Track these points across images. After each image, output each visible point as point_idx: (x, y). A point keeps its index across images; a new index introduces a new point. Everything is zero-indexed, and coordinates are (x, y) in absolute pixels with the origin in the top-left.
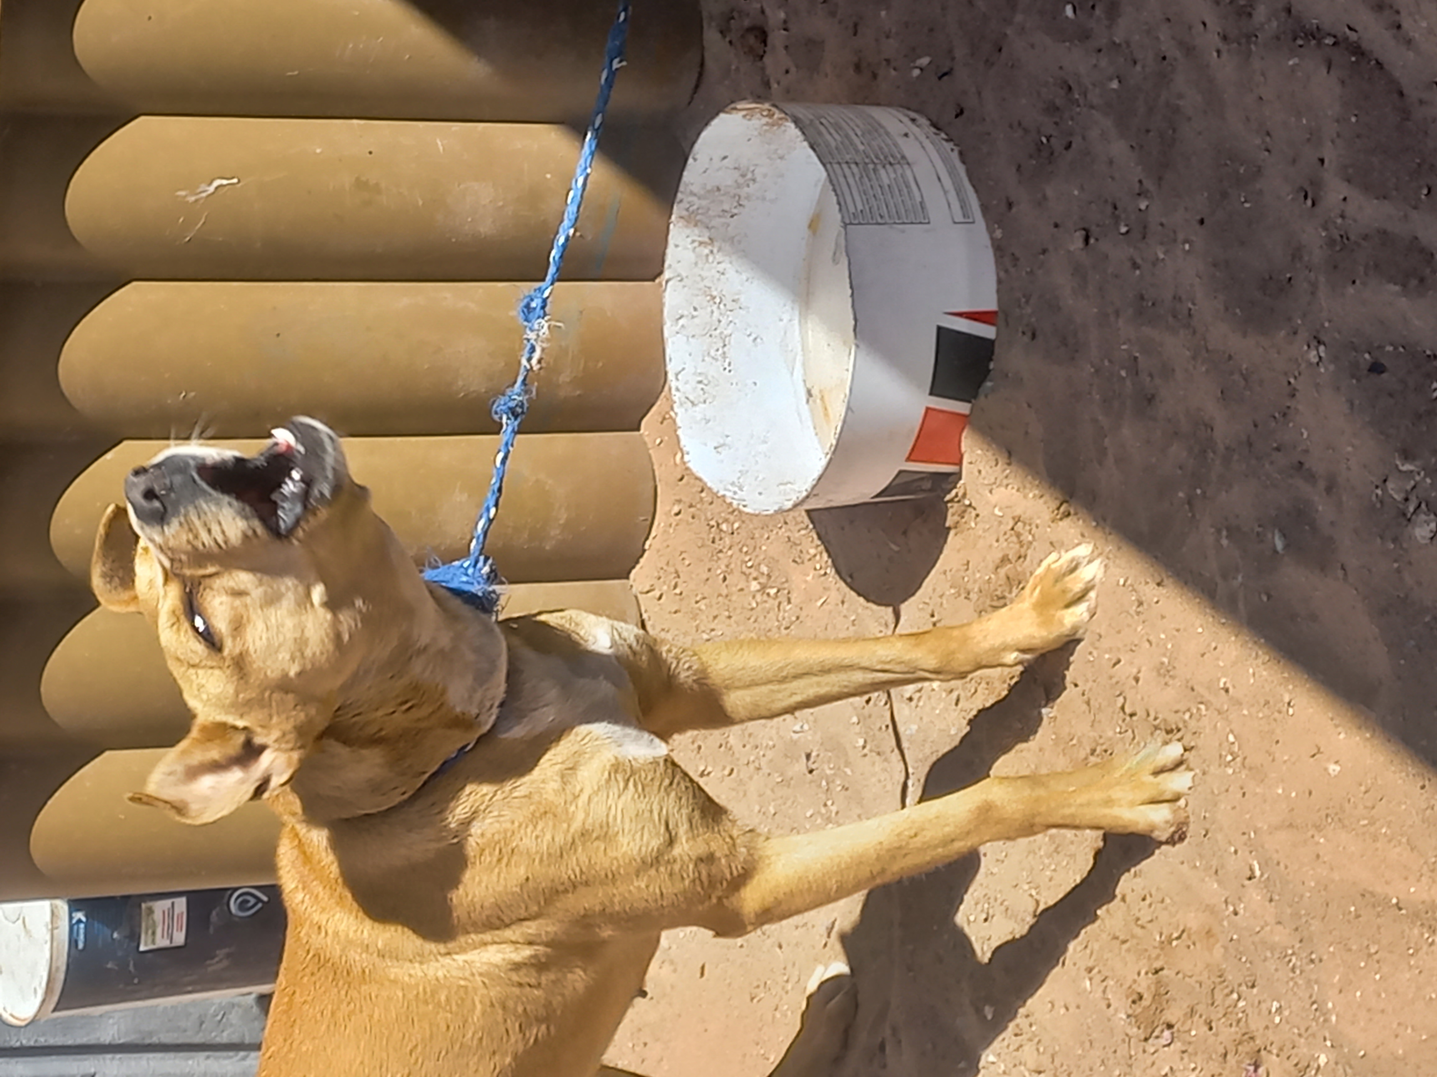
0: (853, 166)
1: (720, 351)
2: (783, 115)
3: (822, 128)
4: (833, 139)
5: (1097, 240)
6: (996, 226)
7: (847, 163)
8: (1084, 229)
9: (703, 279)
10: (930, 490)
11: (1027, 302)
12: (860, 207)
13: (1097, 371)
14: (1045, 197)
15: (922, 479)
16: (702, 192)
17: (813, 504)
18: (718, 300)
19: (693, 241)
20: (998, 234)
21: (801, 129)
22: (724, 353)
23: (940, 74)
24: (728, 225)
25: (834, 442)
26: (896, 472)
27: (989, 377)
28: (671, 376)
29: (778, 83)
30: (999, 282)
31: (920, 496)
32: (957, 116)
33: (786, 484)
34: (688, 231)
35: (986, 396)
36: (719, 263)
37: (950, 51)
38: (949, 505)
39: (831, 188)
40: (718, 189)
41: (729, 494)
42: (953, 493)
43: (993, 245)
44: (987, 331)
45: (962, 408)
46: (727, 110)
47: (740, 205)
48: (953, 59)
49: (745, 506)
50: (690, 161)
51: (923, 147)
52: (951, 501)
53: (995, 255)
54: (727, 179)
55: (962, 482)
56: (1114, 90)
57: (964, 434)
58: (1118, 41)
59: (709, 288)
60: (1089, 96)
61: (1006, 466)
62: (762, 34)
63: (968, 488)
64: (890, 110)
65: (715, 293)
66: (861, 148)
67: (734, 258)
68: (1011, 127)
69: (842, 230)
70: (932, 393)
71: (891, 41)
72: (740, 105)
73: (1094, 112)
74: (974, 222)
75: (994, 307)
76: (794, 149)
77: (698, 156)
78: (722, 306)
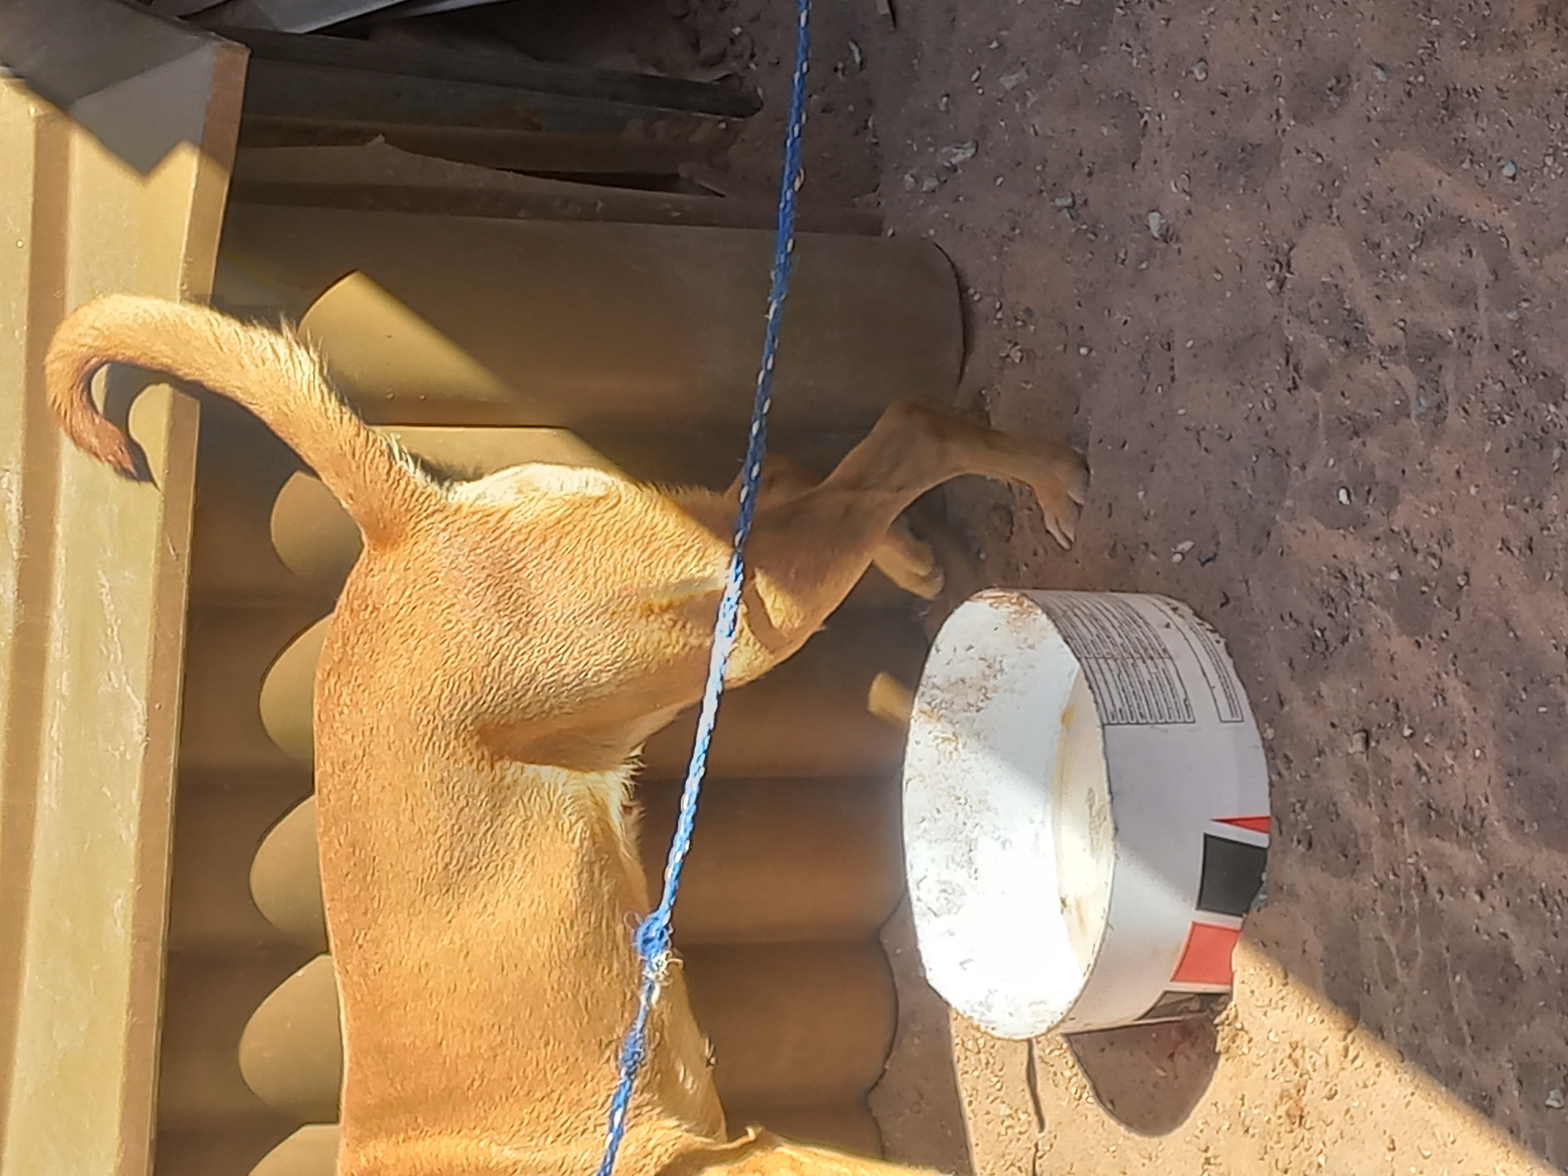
0: (1110, 661)
1: (966, 856)
2: (1031, 604)
3: (1075, 619)
4: (1086, 631)
5: (1378, 742)
6: (1267, 725)
7: (1103, 657)
8: (1364, 730)
9: (946, 779)
10: (1199, 1011)
11: (1302, 808)
12: (1118, 705)
13: (1381, 885)
14: (1319, 693)
15: (1190, 1000)
16: (945, 685)
17: (1071, 1027)
18: (962, 801)
19: (936, 738)
20: (1270, 733)
21: (1054, 621)
23: (1203, 560)
24: (974, 720)
25: (1092, 962)
26: (1160, 993)
27: (1262, 889)
28: (911, 884)
29: (1027, 566)
30: (1271, 785)
31: (1188, 1017)
32: (1222, 605)
33: (1039, 1003)
34: (930, 727)
35: (1259, 910)
36: (964, 761)
37: (1215, 535)
38: (1219, 1028)
39: (1086, 684)
40: (963, 681)
41: (976, 1016)
42: (1224, 1015)
43: (1264, 746)
44: (1259, 839)
45: (1234, 922)
46: (972, 598)
47: (987, 698)
48: (1218, 544)
49: (993, 1029)
50: (933, 651)
51: (1186, 639)
52: (1222, 1023)
53: (1267, 756)
54: (972, 670)
55: (1232, 1004)
56: (1393, 581)
57: (1235, 951)
58: (1396, 529)
59: (954, 787)
60: (1366, 587)
61: (1281, 987)
62: (1008, 513)
63: (1240, 1011)
64: (1148, 597)
65: (959, 794)
66: (1119, 641)
67: (980, 755)
68: (1282, 618)
69: (1099, 730)
70: (1199, 907)
71: (1150, 523)
72: (987, 593)
73: (1371, 604)
74: (1242, 721)
75: (1267, 813)
76: (1045, 638)
77: (941, 647)
78: (967, 807)
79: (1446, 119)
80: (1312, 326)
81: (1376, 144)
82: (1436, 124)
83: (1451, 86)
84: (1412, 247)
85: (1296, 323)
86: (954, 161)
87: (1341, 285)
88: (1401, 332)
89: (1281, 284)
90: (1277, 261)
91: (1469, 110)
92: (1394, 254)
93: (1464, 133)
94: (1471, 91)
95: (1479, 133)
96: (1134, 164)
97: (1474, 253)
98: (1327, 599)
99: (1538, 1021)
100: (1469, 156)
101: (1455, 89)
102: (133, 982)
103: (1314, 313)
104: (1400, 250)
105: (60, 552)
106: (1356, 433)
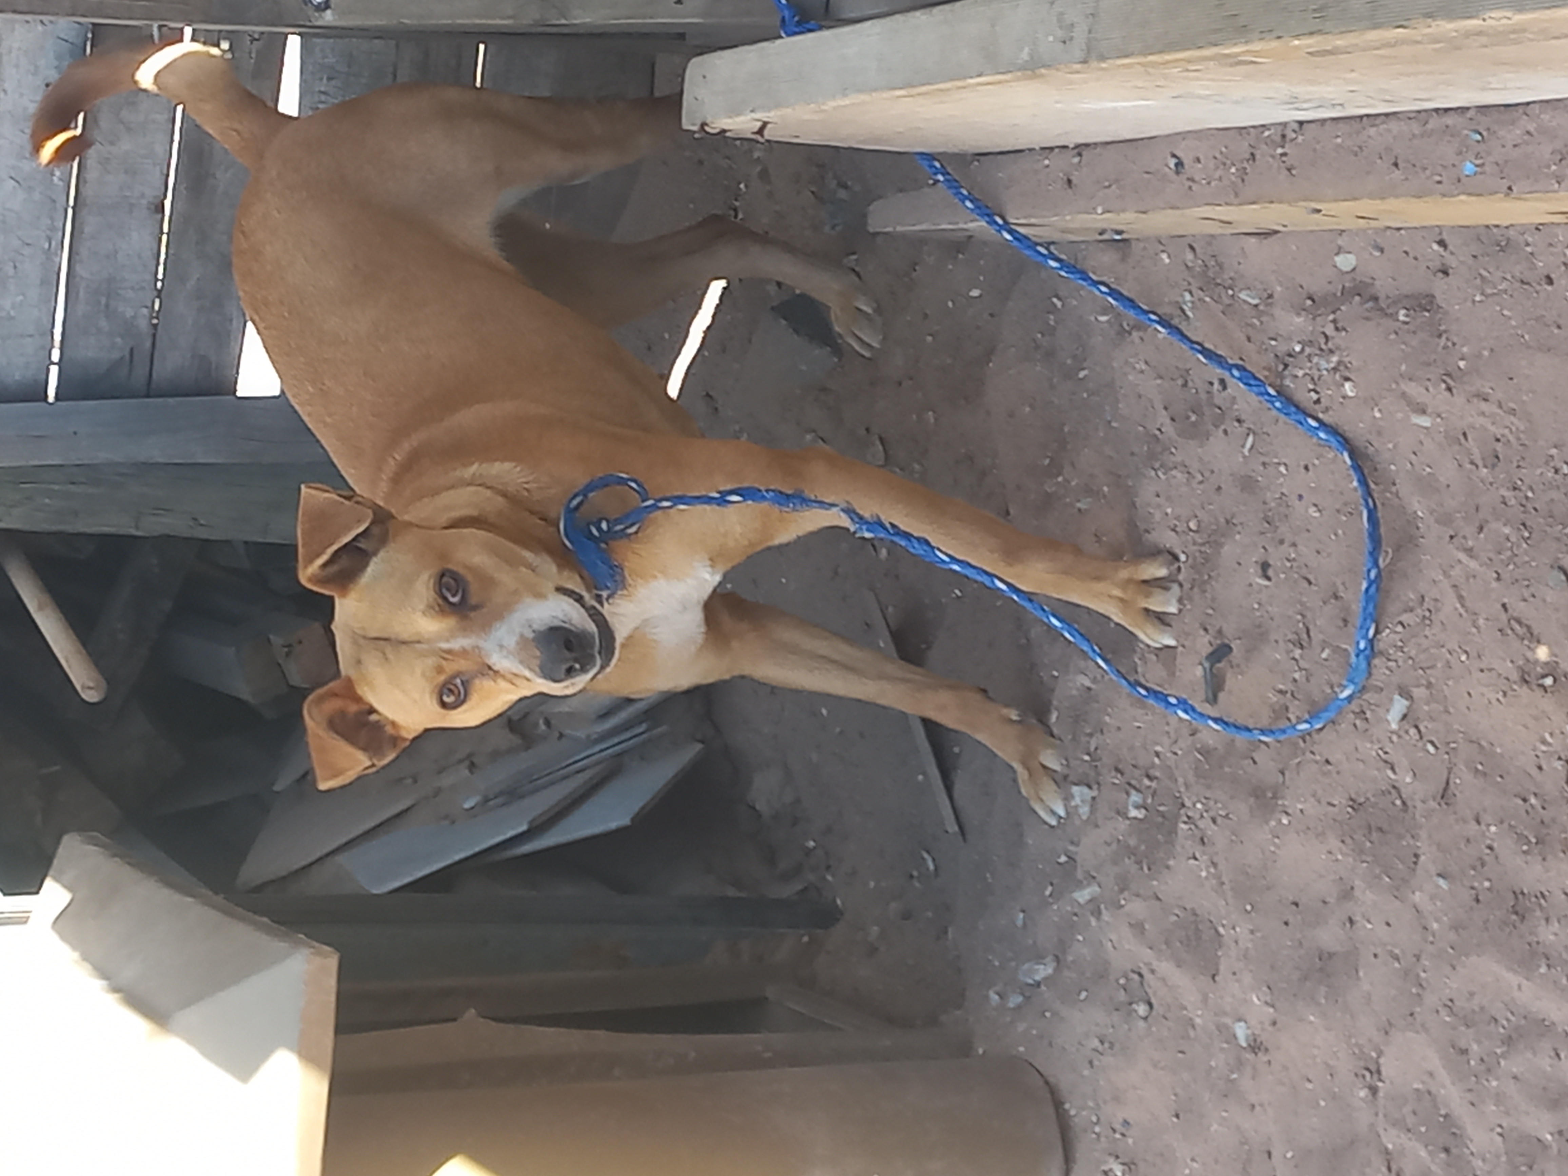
79: (1518, 924)
80: (1410, 1135)
81: (1451, 951)
82: (1507, 930)
83: (1518, 892)
84: (1499, 1051)
85: (1393, 1132)
86: (1038, 978)
87: (1434, 1090)
88: (1499, 1139)
89: (1374, 1090)
90: (1368, 1069)
91: (1538, 913)
92: (1482, 1060)
93: (1537, 937)
94: (1539, 895)
95: (1552, 937)
96: (1213, 977)
97: (1562, 1055)
100: (1544, 960)
101: (1522, 893)
103: (1411, 1120)
104: (1488, 1055)
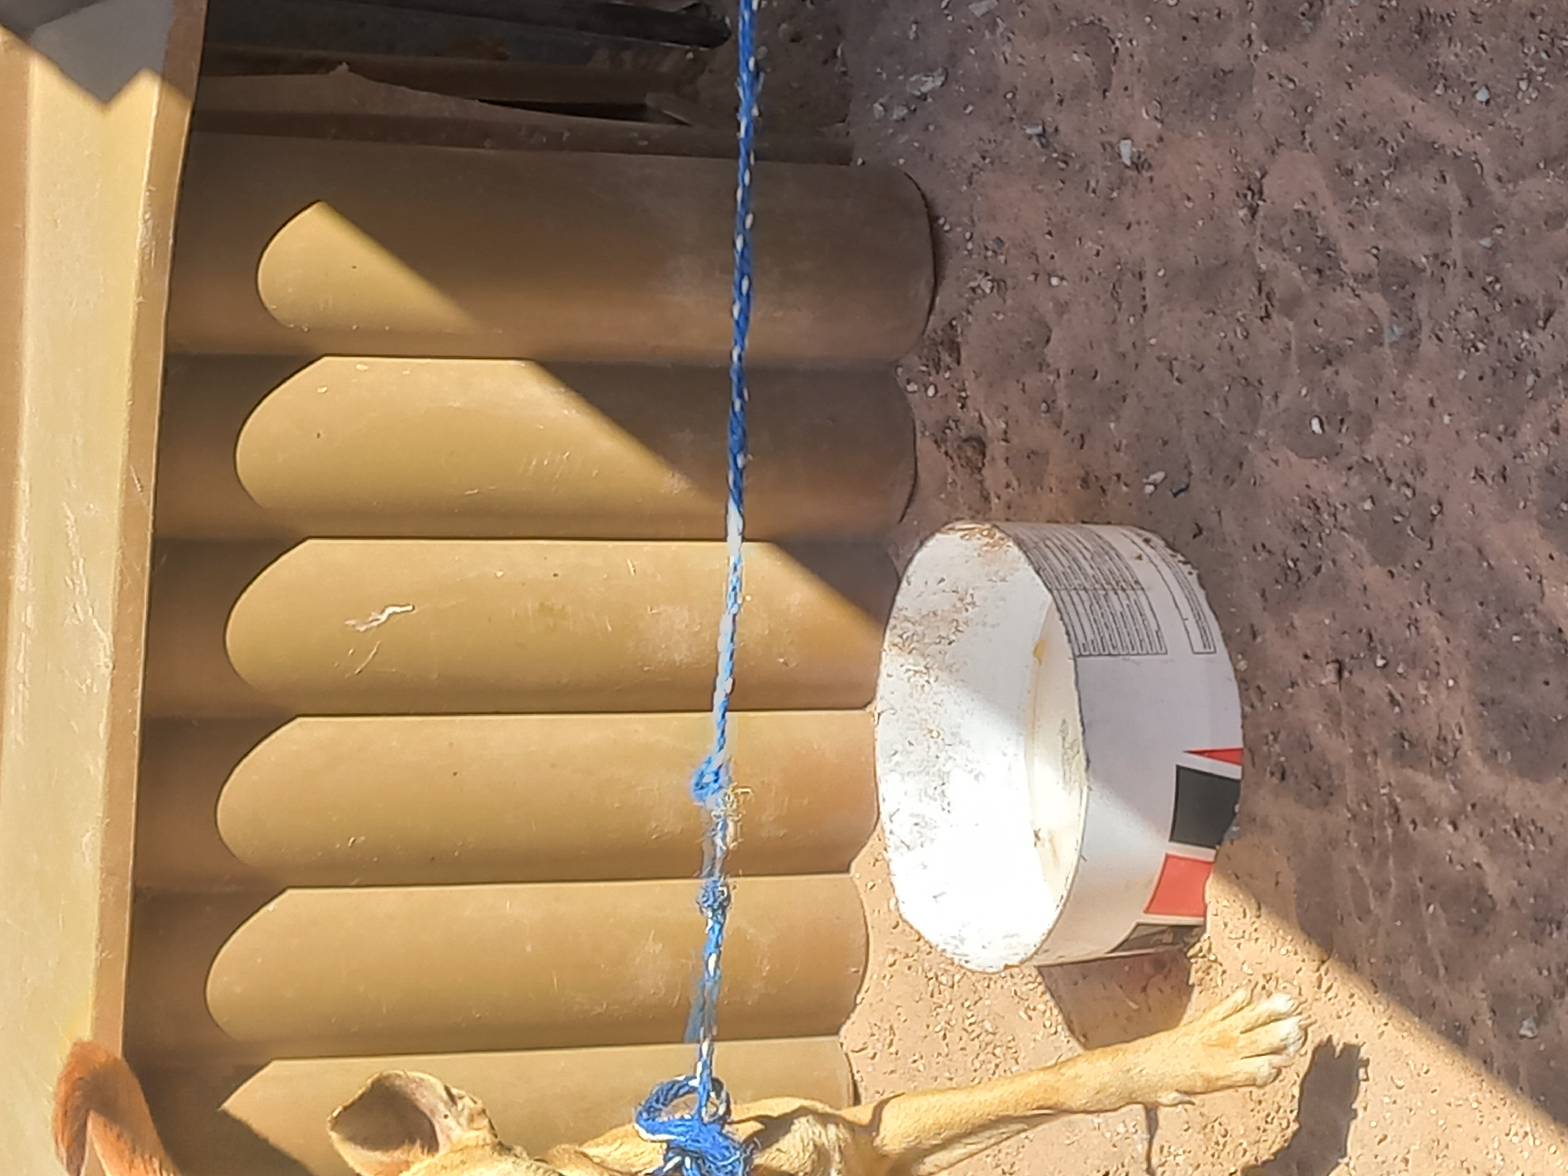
0: (1082, 593)
1: (939, 790)
2: (1003, 535)
3: (1047, 551)
4: (1058, 563)
5: (1351, 672)
6: (1240, 657)
7: (1075, 589)
8: (1337, 661)
9: (918, 712)
10: (1172, 944)
11: (1275, 739)
12: (1090, 636)
13: (1354, 816)
14: (1292, 625)
15: (1162, 932)
16: (918, 618)
17: (1044, 960)
18: (935, 734)
19: (908, 670)
20: (1242, 665)
21: (1025, 553)
22: (943, 792)
23: (1175, 491)
24: (946, 653)
25: (1065, 895)
26: (1133, 925)
27: (1235, 821)
28: (884, 817)
29: (999, 498)
30: (1244, 716)
31: (1161, 949)
32: (1195, 536)
33: (1012, 936)
34: (902, 660)
35: (1232, 842)
36: (936, 694)
37: (1187, 466)
38: (1193, 960)
39: (1058, 615)
40: (935, 614)
41: (950, 949)
42: (1197, 947)
43: (1236, 677)
44: (1233, 771)
45: (1207, 854)
46: (943, 529)
47: (959, 631)
48: (1190, 474)
49: (967, 962)
50: (904, 584)
51: (1159, 571)
52: (1195, 956)
53: (1240, 688)
54: (943, 603)
55: (1206, 936)
56: (1367, 511)
57: (1209, 882)
58: (1370, 459)
59: (926, 720)
60: (1339, 517)
61: (1254, 919)
62: (980, 445)
63: (1214, 943)
64: (1120, 529)
65: (932, 727)
66: (1090, 572)
67: (952, 688)
68: (1255, 549)
69: (1071, 662)
70: (1172, 839)
71: (1122, 454)
72: (959, 525)
73: (1345, 535)
74: (1215, 652)
75: (1239, 744)
76: (1017, 570)
77: (912, 579)
78: (939, 740)
79: (1419, 44)
80: (1285, 256)
81: (1349, 69)
82: (1409, 49)
83: (1424, 10)
84: (1385, 173)
85: (1268, 252)
86: (924, 89)
87: (1314, 214)
88: (1374, 260)
89: (1254, 211)
90: (1249, 188)
91: (1441, 34)
92: (1367, 181)
93: (1437, 57)
94: (1445, 15)
95: (1453, 58)
96: (1105, 91)
97: (1448, 179)
98: (1299, 529)
99: (1512, 951)
100: (1442, 81)
101: (1429, 14)
102: (102, 917)
103: (1287, 241)
104: (1373, 176)
105: (23, 484)
106: (1329, 362)
